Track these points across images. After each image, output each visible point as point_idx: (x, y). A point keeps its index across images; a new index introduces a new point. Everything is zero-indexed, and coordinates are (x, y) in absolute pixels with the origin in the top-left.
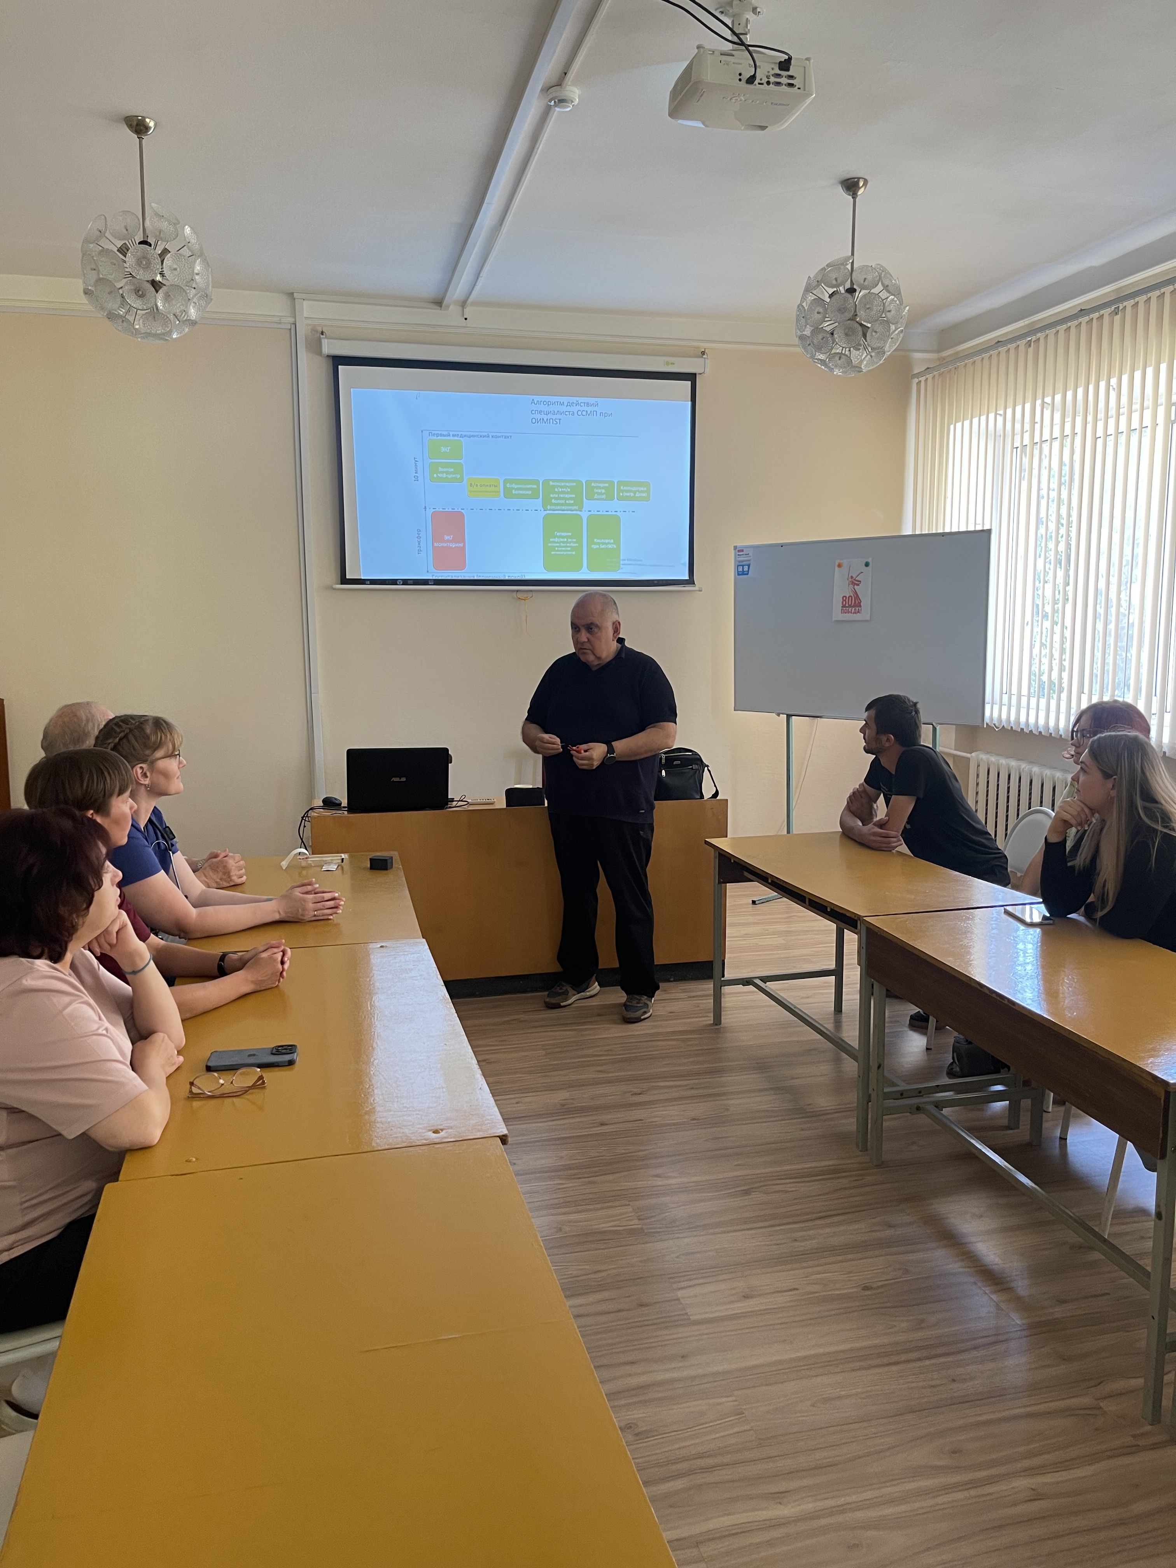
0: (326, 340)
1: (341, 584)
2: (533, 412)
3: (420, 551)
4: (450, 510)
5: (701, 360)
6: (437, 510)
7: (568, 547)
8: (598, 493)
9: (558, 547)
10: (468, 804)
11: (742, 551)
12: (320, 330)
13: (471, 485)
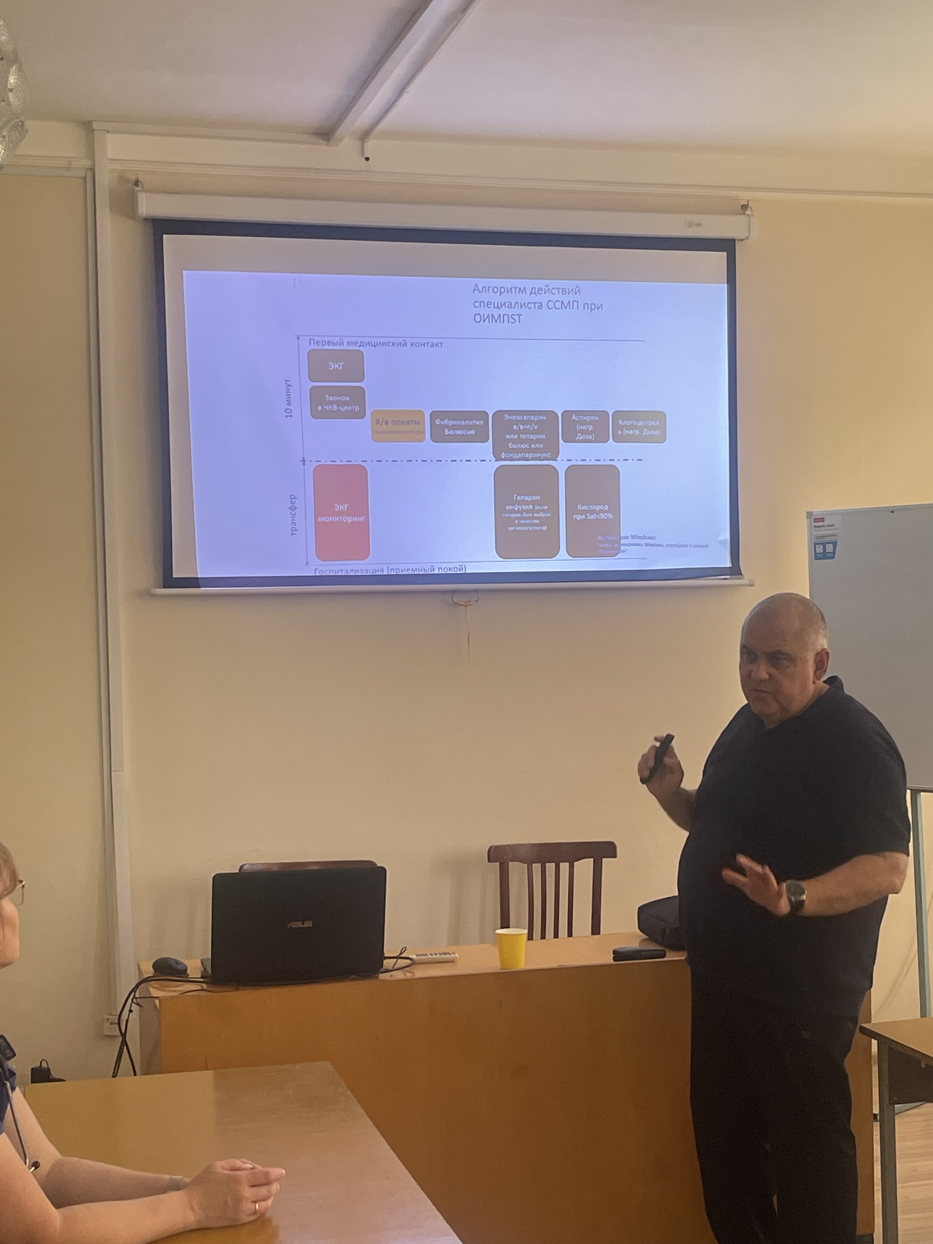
0: (144, 194)
1: (164, 587)
2: (477, 304)
3: (294, 531)
4: (344, 463)
5: (741, 219)
6: (323, 463)
7: (536, 518)
8: (582, 432)
9: (519, 519)
10: (414, 963)
11: (822, 520)
12: (133, 178)
13: (378, 422)
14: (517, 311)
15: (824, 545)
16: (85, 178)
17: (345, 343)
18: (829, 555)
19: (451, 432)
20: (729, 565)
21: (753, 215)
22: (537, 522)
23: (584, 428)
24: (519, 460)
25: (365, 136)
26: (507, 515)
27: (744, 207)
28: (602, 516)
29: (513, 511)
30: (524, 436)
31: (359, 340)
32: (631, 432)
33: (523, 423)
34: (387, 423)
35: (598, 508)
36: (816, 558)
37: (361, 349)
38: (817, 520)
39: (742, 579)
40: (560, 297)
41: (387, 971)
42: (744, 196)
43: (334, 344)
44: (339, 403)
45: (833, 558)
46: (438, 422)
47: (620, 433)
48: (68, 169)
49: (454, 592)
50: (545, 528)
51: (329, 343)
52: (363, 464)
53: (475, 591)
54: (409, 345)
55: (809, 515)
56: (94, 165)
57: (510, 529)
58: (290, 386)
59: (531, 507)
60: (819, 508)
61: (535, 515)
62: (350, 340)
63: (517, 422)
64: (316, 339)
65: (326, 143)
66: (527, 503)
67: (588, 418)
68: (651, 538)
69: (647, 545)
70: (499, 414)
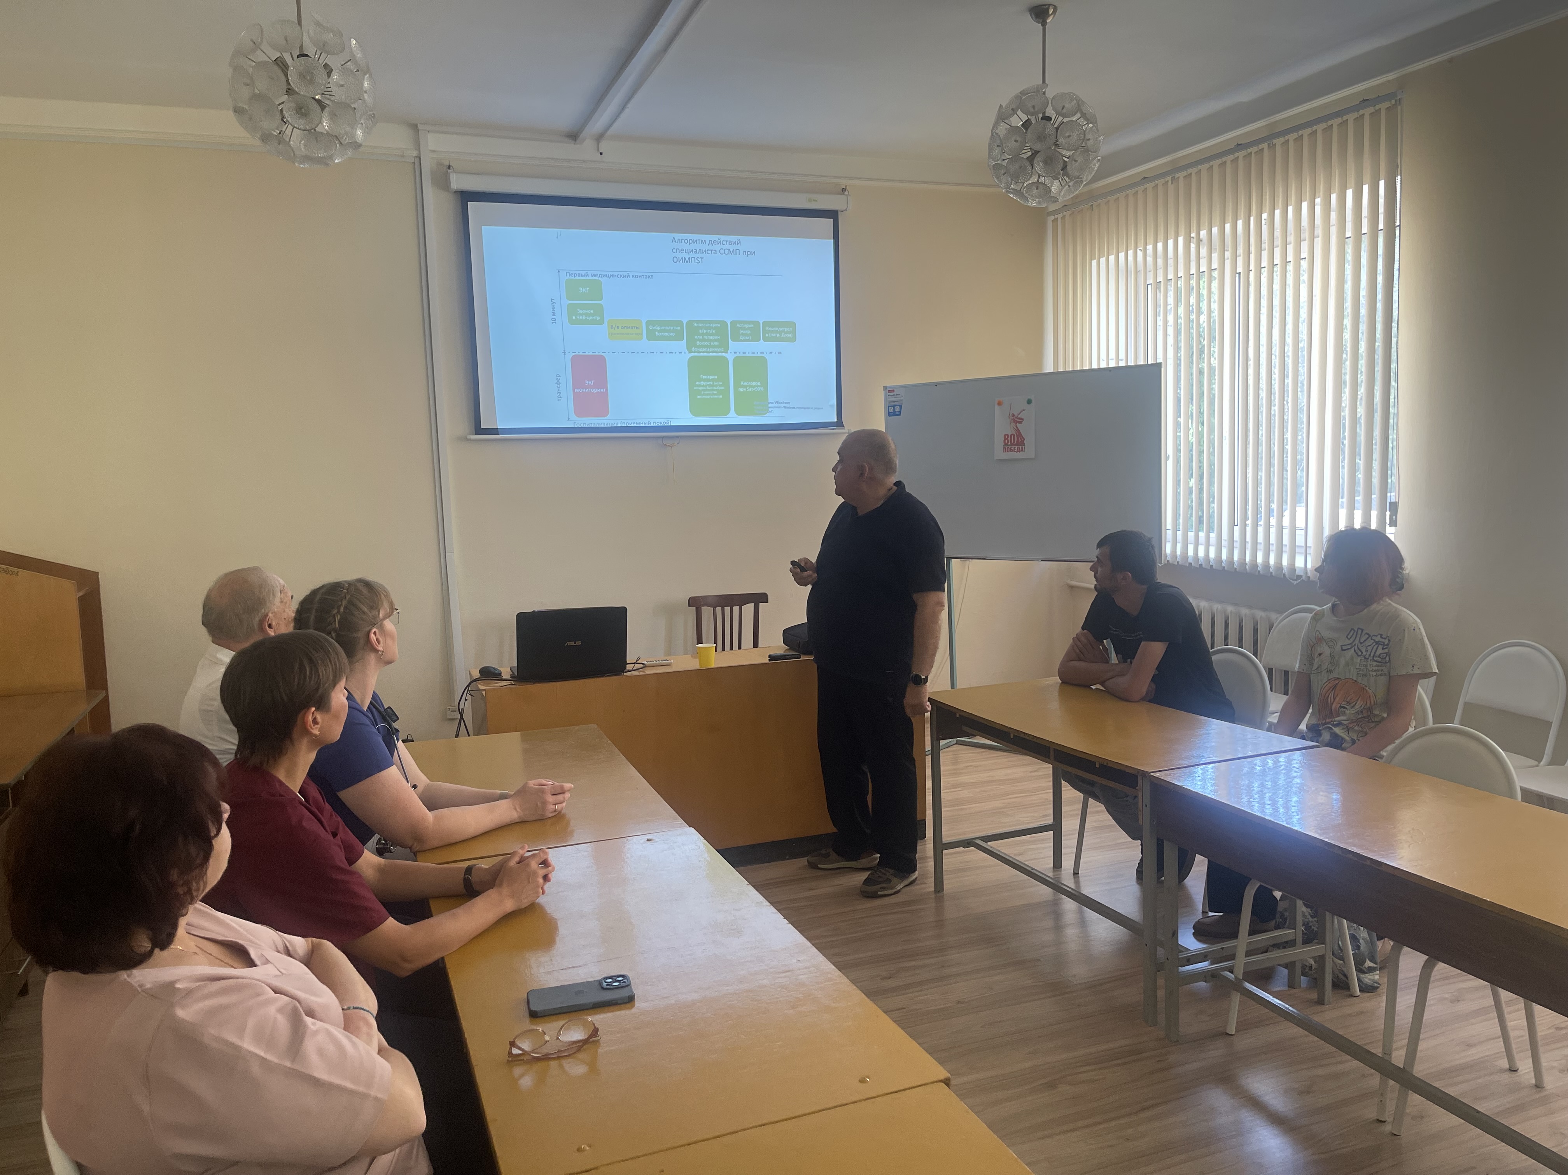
0: (454, 174)
1: (476, 435)
2: (674, 251)
3: (559, 398)
4: (591, 354)
5: (842, 197)
6: (577, 354)
7: (715, 390)
8: (743, 334)
9: (704, 390)
10: (645, 666)
11: (893, 391)
12: (447, 163)
13: (612, 327)
14: (700, 255)
15: (894, 407)
16: (414, 163)
17: (590, 275)
18: (897, 413)
19: (659, 334)
20: (836, 420)
21: (849, 195)
22: (715, 392)
23: (744, 332)
24: (703, 352)
25: (599, 138)
26: (696, 388)
27: (844, 190)
28: (757, 389)
29: (700, 386)
30: (706, 337)
31: (599, 273)
32: (774, 335)
33: (706, 328)
34: (618, 327)
35: (755, 383)
36: (890, 415)
37: (600, 279)
38: (889, 391)
39: (844, 429)
40: (727, 246)
41: (629, 671)
42: (844, 183)
43: (582, 276)
44: (587, 315)
45: (900, 415)
46: (651, 327)
47: (767, 335)
48: (403, 156)
49: (663, 437)
50: (721, 397)
51: (579, 275)
52: (603, 354)
53: (677, 437)
54: (631, 276)
55: (885, 388)
56: (420, 154)
57: (699, 397)
58: (554, 303)
59: (712, 383)
60: (890, 384)
61: (715, 388)
62: (593, 273)
63: (701, 328)
64: (571, 272)
65: (574, 142)
66: (709, 380)
67: (747, 326)
68: (787, 403)
69: (785, 407)
70: (690, 323)
